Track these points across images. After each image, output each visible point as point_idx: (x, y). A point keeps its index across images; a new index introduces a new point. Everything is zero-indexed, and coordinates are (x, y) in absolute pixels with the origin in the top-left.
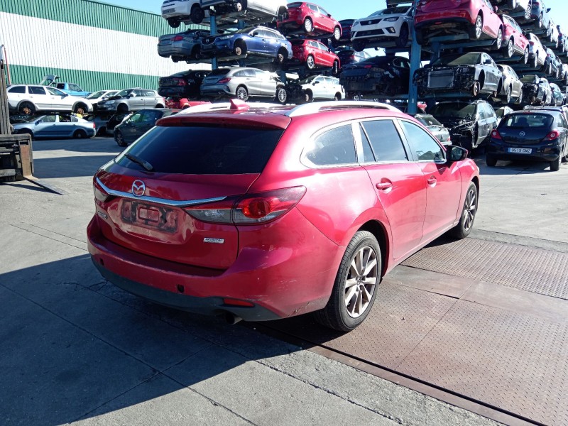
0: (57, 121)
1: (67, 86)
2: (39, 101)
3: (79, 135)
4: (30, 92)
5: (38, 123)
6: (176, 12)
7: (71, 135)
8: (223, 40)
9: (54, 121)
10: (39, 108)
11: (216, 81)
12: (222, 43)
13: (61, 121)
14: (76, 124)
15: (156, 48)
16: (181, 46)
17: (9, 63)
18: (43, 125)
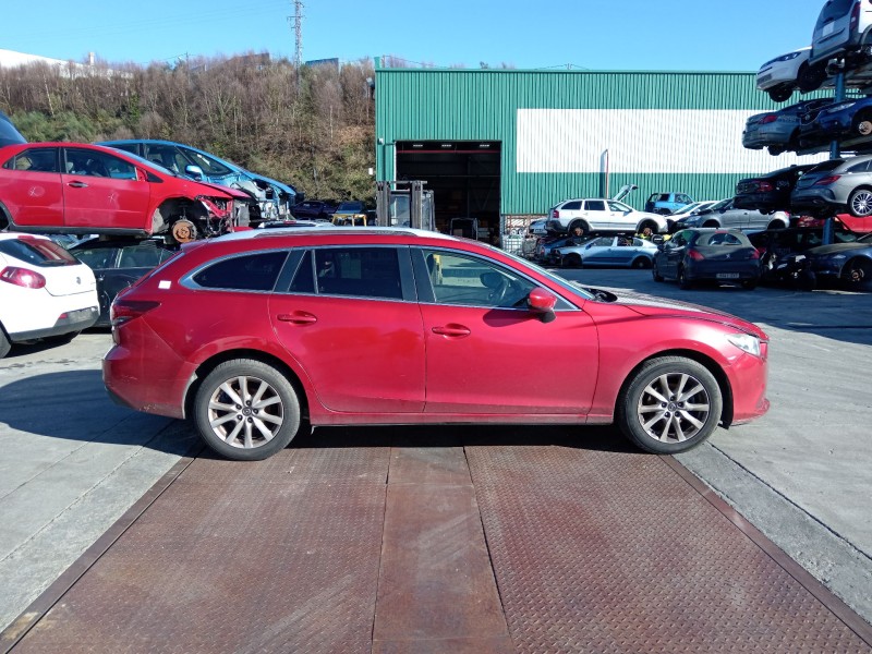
0: (615, 246)
1: (672, 198)
2: (594, 219)
3: (641, 264)
4: (586, 208)
5: (590, 246)
6: (774, 78)
7: (629, 263)
8: (833, 113)
9: (611, 244)
10: (593, 227)
11: (813, 181)
12: (831, 118)
13: (619, 245)
14: (639, 249)
15: (740, 137)
16: (775, 131)
17: (610, 172)
18: (596, 250)
